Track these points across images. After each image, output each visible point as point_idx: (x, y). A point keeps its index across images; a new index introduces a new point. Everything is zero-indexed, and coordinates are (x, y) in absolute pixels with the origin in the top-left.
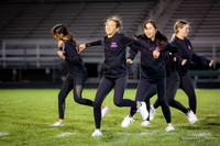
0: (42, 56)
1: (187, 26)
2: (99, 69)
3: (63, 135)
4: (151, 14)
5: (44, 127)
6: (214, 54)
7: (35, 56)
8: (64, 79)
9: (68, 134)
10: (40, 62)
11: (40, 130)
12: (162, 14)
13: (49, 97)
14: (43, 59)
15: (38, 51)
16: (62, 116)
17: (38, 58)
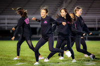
0: (8, 23)
1: (81, 9)
2: (38, 30)
3: (19, 64)
4: (64, 2)
5: (9, 60)
6: (97, 23)
7: (4, 23)
8: (19, 35)
9: (21, 63)
10: (7, 27)
11: (7, 62)
12: (70, 3)
13: (12, 44)
14: (9, 25)
15: (6, 21)
16: (18, 55)
17: (6, 25)
